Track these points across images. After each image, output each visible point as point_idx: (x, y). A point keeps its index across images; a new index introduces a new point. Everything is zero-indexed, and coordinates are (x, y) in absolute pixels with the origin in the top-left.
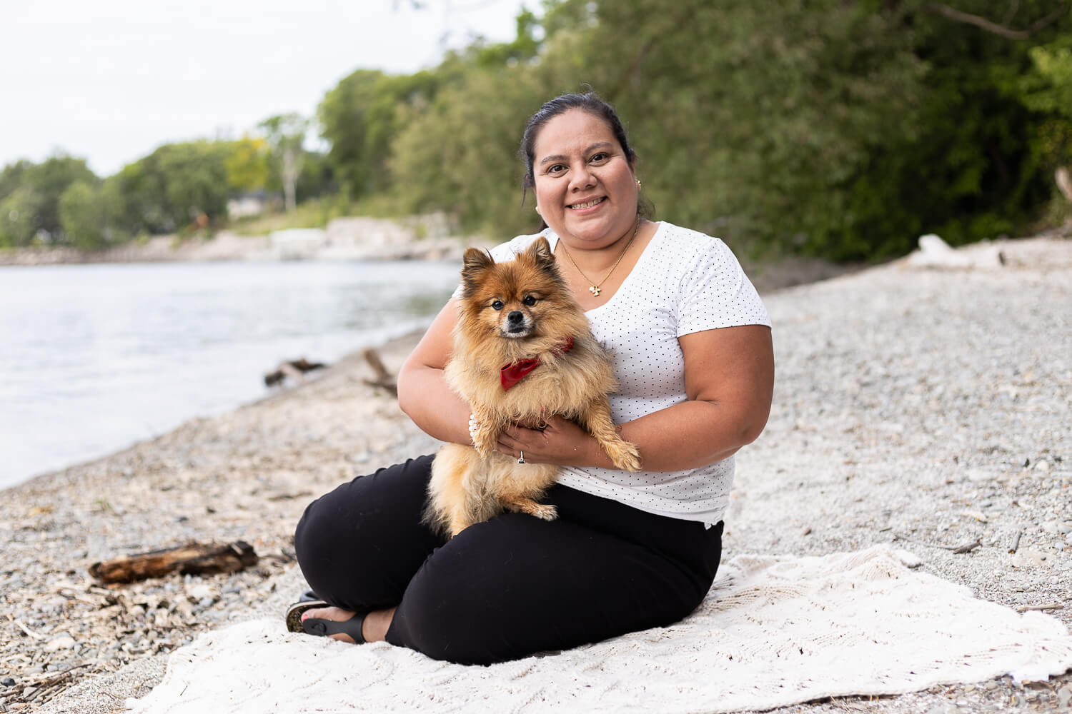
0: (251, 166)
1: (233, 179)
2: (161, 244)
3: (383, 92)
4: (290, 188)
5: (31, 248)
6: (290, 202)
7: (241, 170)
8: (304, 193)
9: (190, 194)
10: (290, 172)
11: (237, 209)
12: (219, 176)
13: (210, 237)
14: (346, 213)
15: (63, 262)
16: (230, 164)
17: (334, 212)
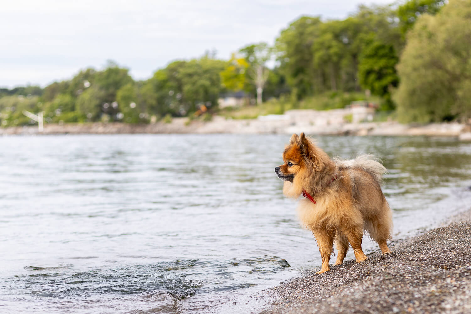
0: (236, 76)
1: (223, 85)
2: (179, 122)
3: (324, 32)
4: (260, 91)
5: (100, 123)
6: (259, 100)
7: (229, 79)
8: (268, 94)
9: (196, 92)
10: (260, 81)
11: (224, 103)
12: (215, 82)
13: (209, 120)
14: (295, 107)
15: (119, 132)
16: (222, 74)
17: (288, 106)
